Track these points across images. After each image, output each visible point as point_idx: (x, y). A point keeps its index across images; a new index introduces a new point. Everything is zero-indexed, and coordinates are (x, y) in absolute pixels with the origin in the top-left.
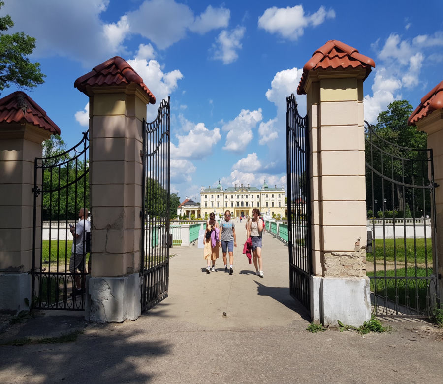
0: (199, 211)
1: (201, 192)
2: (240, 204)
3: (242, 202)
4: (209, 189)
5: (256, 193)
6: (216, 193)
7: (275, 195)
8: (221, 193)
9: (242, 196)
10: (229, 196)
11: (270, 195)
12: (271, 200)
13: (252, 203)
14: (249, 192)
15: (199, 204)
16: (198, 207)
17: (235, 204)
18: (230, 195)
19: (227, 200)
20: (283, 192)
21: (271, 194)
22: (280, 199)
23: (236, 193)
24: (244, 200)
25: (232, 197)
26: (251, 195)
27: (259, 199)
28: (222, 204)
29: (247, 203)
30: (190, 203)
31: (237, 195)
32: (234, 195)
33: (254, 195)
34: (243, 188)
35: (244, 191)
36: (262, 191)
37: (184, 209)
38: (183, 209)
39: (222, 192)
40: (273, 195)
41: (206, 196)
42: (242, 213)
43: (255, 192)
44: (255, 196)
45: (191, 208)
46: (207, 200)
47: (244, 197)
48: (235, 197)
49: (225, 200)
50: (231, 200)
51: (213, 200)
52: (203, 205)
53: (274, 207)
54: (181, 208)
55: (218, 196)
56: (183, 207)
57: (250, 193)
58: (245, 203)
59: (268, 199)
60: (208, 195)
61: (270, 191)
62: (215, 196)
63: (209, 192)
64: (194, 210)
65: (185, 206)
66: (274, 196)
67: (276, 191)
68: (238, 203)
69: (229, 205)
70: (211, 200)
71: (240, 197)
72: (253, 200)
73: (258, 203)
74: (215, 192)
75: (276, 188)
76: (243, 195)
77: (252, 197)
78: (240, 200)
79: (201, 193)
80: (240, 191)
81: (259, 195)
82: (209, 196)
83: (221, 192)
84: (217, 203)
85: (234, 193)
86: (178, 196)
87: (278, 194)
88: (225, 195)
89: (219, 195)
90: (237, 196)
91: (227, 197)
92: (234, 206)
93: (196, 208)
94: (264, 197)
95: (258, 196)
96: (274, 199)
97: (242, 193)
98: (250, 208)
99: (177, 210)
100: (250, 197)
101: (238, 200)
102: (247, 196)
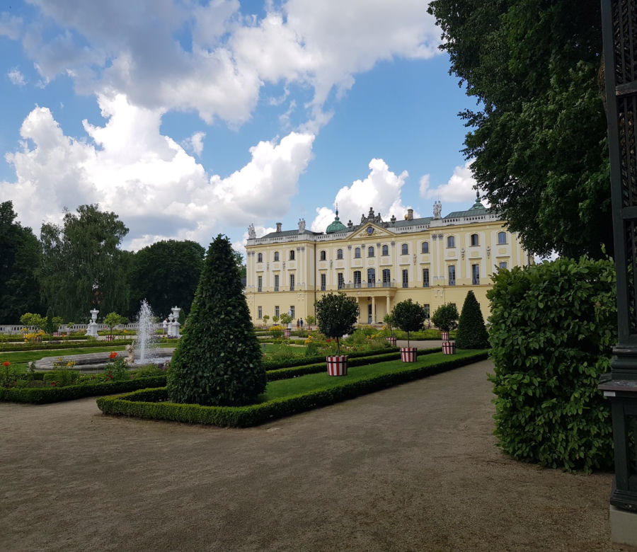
2: (364, 276)
3: (371, 273)
5: (415, 234)
6: (285, 243)
8: (301, 242)
9: (371, 249)
10: (331, 251)
11: (464, 237)
12: (468, 256)
13: (405, 274)
14: (392, 233)
18: (334, 249)
19: (326, 264)
21: (469, 234)
22: (504, 250)
23: (351, 239)
24: (378, 263)
25: (340, 254)
26: (399, 244)
27: (426, 257)
29: (386, 274)
31: (355, 245)
32: (344, 247)
33: (409, 241)
34: (373, 221)
35: (377, 230)
36: (434, 224)
39: (305, 237)
40: (474, 238)
41: (259, 255)
43: (414, 228)
44: (415, 245)
46: (263, 267)
47: (378, 252)
48: (348, 255)
49: (319, 264)
50: (337, 264)
52: (251, 284)
53: (482, 281)
55: (292, 254)
57: (397, 235)
58: (379, 276)
59: (456, 253)
60: (264, 252)
61: (464, 221)
62: (284, 254)
63: (268, 242)
66: (482, 239)
67: (490, 218)
68: (357, 275)
69: (332, 282)
70: (274, 266)
71: (365, 252)
72: (409, 259)
73: (426, 272)
74: (282, 238)
76: (373, 243)
77: (405, 251)
78: (365, 263)
80: (364, 232)
81: (429, 239)
82: (268, 255)
83: (299, 239)
84: (288, 275)
85: (345, 241)
87: (494, 232)
88: (318, 249)
89: (295, 248)
90: (353, 251)
91: (324, 255)
92: (346, 284)
94: (439, 246)
95: (426, 245)
96: (480, 251)
97: (369, 236)
98: (398, 289)
100: (396, 251)
101: (356, 263)
102: (385, 247)
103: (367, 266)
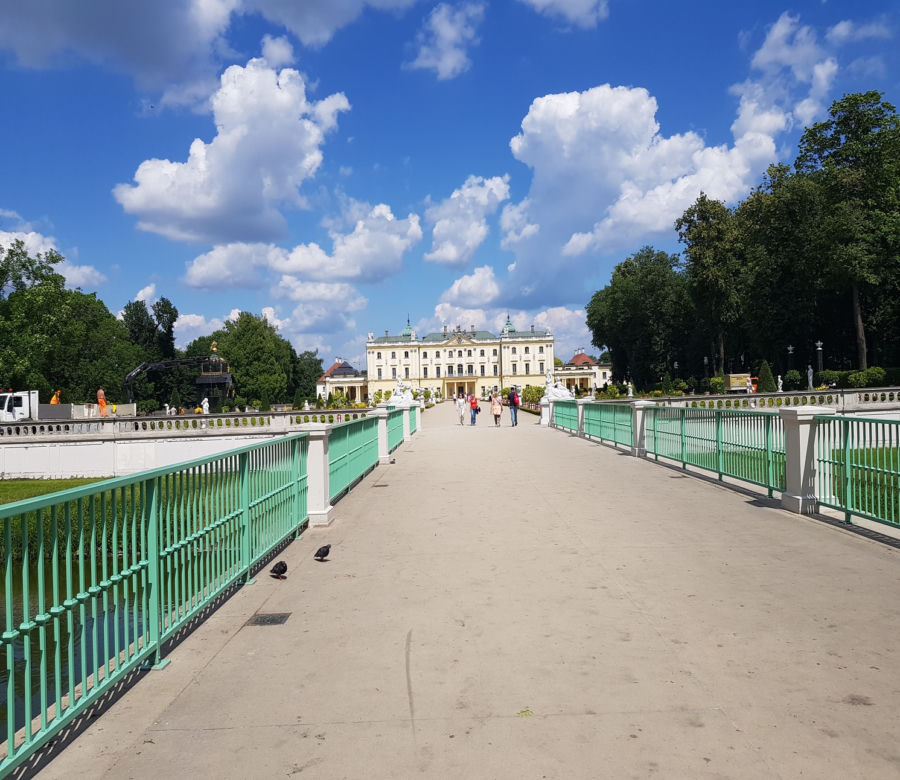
0: (364, 389)
1: (369, 345)
2: (455, 369)
3: (460, 367)
4: (386, 339)
5: (489, 344)
6: (401, 347)
7: (531, 346)
8: (414, 346)
9: (460, 352)
10: (431, 353)
11: (520, 348)
12: (523, 359)
13: (483, 367)
14: (474, 343)
15: (365, 373)
16: (362, 379)
17: (444, 370)
18: (434, 351)
19: (427, 361)
20: (550, 341)
21: (523, 347)
22: (543, 356)
23: (446, 345)
24: (465, 360)
25: (438, 354)
26: (479, 349)
27: (496, 359)
28: (416, 372)
29: (470, 368)
30: (344, 370)
31: (448, 349)
32: (441, 350)
33: (485, 348)
34: (460, 335)
35: (464, 341)
36: (504, 340)
37: (332, 383)
38: (328, 385)
39: (416, 343)
40: (527, 349)
41: (379, 354)
42: (461, 390)
43: (488, 341)
44: (489, 350)
45: (347, 382)
46: (382, 362)
47: (465, 354)
48: (444, 355)
49: (423, 361)
50: (436, 361)
51: (396, 361)
52: (372, 374)
53: (531, 373)
54: (325, 382)
55: (406, 354)
56: (328, 379)
57: (478, 345)
58: (465, 368)
59: (517, 357)
60: (383, 352)
61: (520, 339)
62: (400, 353)
63: (386, 344)
64: (353, 385)
65: (332, 376)
66: (530, 350)
67: (534, 339)
68: (450, 368)
69: (432, 372)
70: (391, 362)
71: (456, 354)
72: (485, 359)
73: (495, 367)
74: (400, 344)
75: (533, 333)
76: (462, 349)
77: (482, 353)
78: (456, 361)
79: (367, 348)
80: (455, 341)
81: (498, 348)
82: (386, 354)
83: (412, 344)
84: (404, 368)
85: (441, 346)
86: (318, 357)
87: (538, 346)
88: (422, 351)
89: (408, 350)
90: (447, 353)
91: (425, 355)
92: (442, 375)
93: (356, 382)
94: (507, 353)
95: (495, 351)
96: (530, 357)
97: (459, 344)
98: (477, 378)
99: (315, 388)
100: (476, 354)
101: (450, 361)
102: (470, 351)
103: (457, 363)
